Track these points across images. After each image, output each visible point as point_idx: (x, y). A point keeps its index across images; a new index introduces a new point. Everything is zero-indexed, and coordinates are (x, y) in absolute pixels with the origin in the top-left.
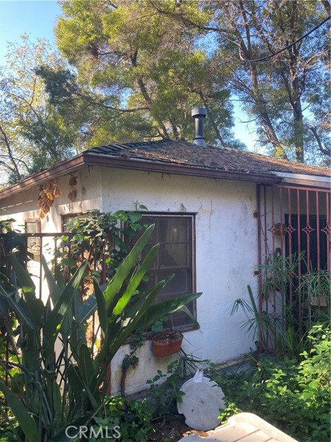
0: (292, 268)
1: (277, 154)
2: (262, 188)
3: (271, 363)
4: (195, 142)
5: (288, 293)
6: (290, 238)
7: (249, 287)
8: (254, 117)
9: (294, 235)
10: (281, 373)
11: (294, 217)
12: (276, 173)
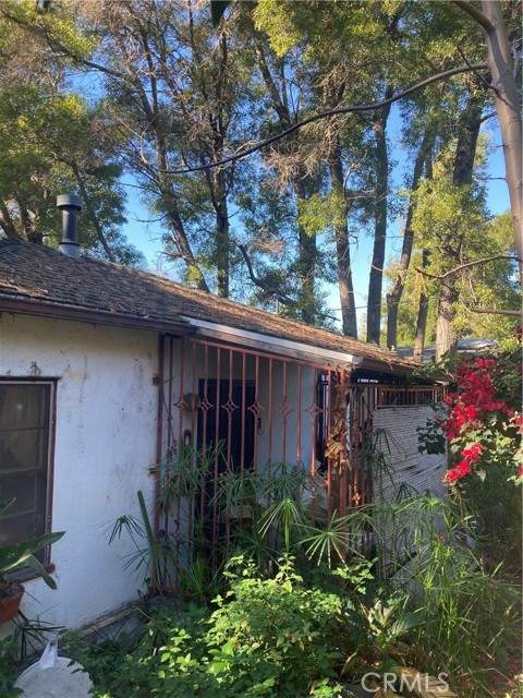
0: (206, 465)
1: (191, 276)
2: (167, 340)
3: (169, 619)
4: (61, 249)
5: (198, 504)
6: (205, 417)
7: (140, 494)
8: (158, 215)
9: (211, 413)
10: (184, 635)
11: (212, 382)
12: (188, 319)
